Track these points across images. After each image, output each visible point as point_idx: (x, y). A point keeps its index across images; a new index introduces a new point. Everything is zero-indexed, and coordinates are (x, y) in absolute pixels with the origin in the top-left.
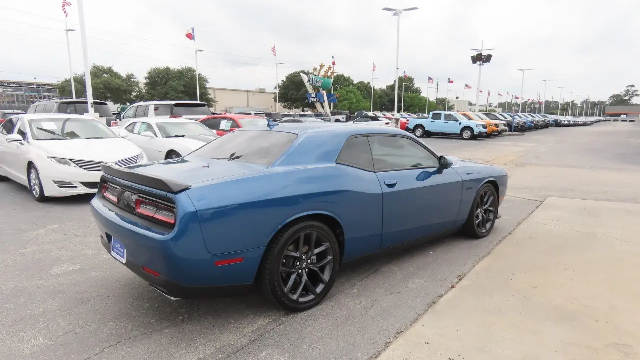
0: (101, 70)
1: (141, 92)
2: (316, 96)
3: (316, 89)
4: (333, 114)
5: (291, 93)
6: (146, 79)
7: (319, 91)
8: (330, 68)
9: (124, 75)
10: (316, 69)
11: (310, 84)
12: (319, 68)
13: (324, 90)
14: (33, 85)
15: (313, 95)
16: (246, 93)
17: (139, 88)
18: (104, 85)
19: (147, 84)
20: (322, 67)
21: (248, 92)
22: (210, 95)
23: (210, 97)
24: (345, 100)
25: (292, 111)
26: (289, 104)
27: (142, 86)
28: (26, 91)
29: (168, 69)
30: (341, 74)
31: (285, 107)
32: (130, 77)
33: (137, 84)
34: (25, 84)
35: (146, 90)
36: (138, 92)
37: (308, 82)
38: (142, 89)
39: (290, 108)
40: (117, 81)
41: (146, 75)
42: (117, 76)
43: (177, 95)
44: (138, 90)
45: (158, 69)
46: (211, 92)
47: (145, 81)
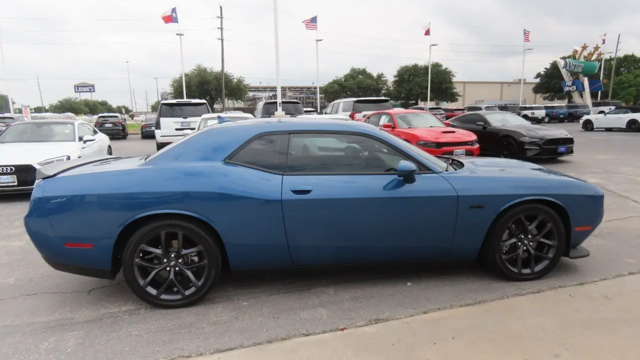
0: (357, 72)
1: (389, 89)
2: (573, 85)
3: (575, 75)
4: (595, 105)
5: (554, 82)
6: (395, 77)
7: (578, 78)
8: (597, 48)
9: (375, 75)
10: (577, 51)
11: (567, 70)
12: (579, 49)
13: (585, 76)
14: (311, 88)
15: (570, 83)
16: (500, 85)
17: (387, 86)
18: (357, 85)
19: (395, 82)
20: (584, 48)
21: (502, 83)
22: (456, 89)
23: (455, 91)
24: (630, 86)
25: (554, 102)
26: (550, 95)
27: (390, 84)
28: (306, 93)
29: (416, 66)
30: (630, 54)
31: (545, 99)
32: (380, 76)
33: (385, 82)
34: (306, 88)
35: (394, 88)
36: (386, 90)
37: (564, 68)
38: (390, 87)
39: (552, 100)
40: (369, 81)
41: (395, 73)
42: (370, 76)
43: (420, 91)
44: (386, 88)
45: (406, 67)
46: (456, 86)
47: (394, 79)
